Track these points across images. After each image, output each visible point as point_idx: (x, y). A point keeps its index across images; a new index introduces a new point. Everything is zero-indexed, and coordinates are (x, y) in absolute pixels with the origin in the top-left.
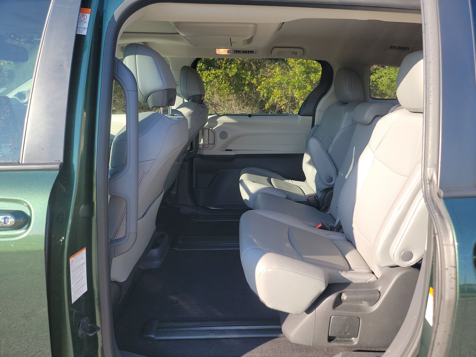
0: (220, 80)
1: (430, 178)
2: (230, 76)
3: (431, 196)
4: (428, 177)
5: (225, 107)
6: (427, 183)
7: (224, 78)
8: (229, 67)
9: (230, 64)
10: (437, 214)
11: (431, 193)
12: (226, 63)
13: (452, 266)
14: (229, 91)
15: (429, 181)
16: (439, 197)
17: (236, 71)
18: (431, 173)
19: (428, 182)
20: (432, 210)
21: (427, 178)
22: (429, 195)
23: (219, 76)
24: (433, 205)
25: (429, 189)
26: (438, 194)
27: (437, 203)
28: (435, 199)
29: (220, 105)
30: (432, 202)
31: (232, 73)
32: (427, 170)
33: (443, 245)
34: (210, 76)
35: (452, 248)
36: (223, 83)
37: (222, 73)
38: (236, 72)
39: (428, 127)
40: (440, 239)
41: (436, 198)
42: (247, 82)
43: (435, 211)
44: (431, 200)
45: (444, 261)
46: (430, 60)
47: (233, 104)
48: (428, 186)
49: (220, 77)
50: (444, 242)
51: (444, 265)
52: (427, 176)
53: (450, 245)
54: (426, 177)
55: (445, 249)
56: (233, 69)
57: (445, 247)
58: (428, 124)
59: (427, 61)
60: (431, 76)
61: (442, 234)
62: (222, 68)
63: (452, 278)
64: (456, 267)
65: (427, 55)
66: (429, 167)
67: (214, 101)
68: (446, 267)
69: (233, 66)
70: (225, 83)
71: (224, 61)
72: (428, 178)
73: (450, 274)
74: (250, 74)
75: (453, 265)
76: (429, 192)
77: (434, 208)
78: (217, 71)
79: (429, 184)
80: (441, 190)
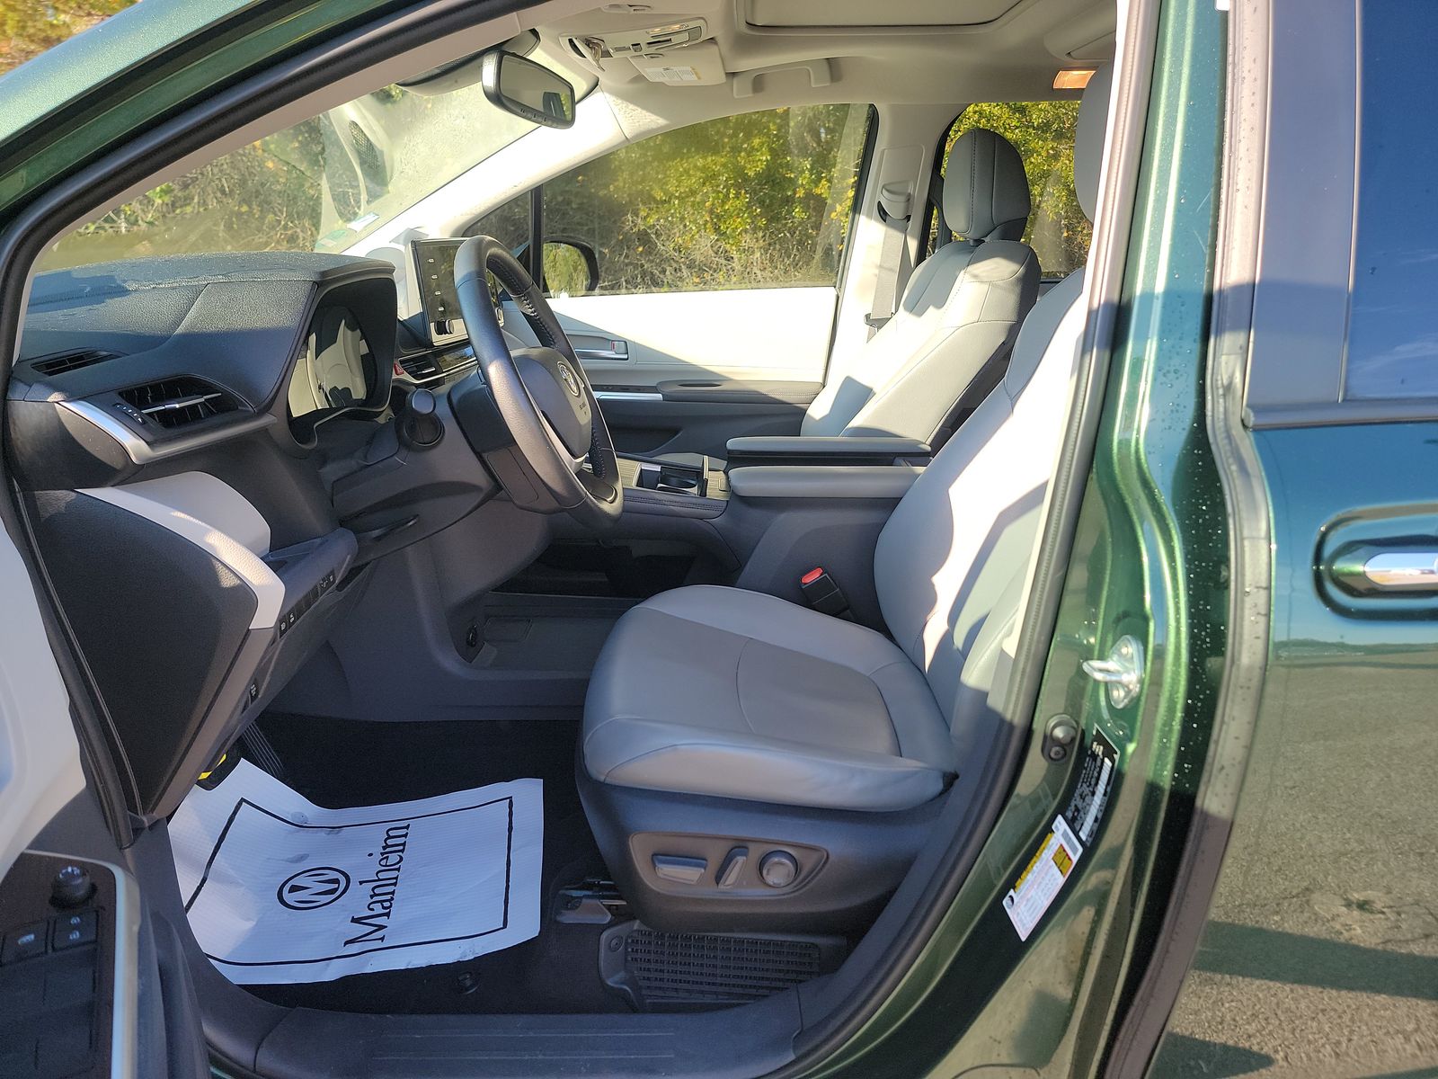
0: (722, 187)
1: (1225, 382)
2: (751, 174)
3: (1226, 425)
4: (1222, 380)
5: (731, 272)
6: (1218, 394)
7: (732, 182)
8: (745, 146)
9: (748, 136)
10: (1234, 468)
11: (1226, 419)
12: (735, 135)
13: (1261, 587)
14: (749, 221)
15: (1224, 390)
16: (1245, 426)
17: (769, 158)
18: (1230, 370)
19: (1221, 391)
20: (1224, 459)
21: (1220, 382)
22: (1222, 424)
23: (714, 176)
24: (1228, 448)
25: (1222, 409)
26: (1242, 421)
27: (1239, 442)
28: (1234, 432)
29: (714, 266)
30: (1226, 441)
31: (758, 166)
32: (1220, 364)
33: (1242, 539)
34: (690, 176)
35: (1263, 545)
36: (731, 196)
37: (724, 165)
38: (767, 160)
39: (1228, 252)
40: (1238, 528)
41: (1237, 430)
42: (801, 193)
43: (1231, 460)
44: (1224, 435)
45: (1243, 575)
46: (1244, 75)
47: (755, 264)
48: (1221, 401)
49: (721, 178)
50: (1246, 533)
51: (1243, 585)
52: (1219, 378)
53: (1259, 538)
54: (1217, 380)
55: (1247, 549)
56: (759, 153)
57: (1246, 543)
58: (1229, 244)
59: (1236, 77)
60: (1243, 116)
61: (1244, 514)
62: (723, 148)
63: (1259, 614)
64: (1269, 588)
65: (1236, 61)
66: (1226, 354)
67: (698, 256)
68: (1247, 590)
69: (756, 141)
70: (737, 196)
71: (730, 128)
72: (1222, 383)
73: (1256, 606)
74: (809, 167)
75: (1264, 584)
76: (1222, 416)
77: (1229, 454)
78: (709, 159)
79: (1224, 395)
80: (1249, 411)
